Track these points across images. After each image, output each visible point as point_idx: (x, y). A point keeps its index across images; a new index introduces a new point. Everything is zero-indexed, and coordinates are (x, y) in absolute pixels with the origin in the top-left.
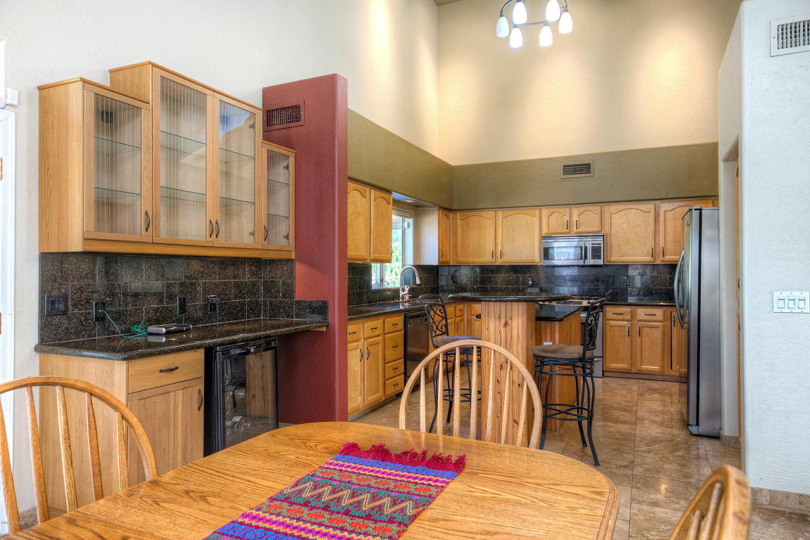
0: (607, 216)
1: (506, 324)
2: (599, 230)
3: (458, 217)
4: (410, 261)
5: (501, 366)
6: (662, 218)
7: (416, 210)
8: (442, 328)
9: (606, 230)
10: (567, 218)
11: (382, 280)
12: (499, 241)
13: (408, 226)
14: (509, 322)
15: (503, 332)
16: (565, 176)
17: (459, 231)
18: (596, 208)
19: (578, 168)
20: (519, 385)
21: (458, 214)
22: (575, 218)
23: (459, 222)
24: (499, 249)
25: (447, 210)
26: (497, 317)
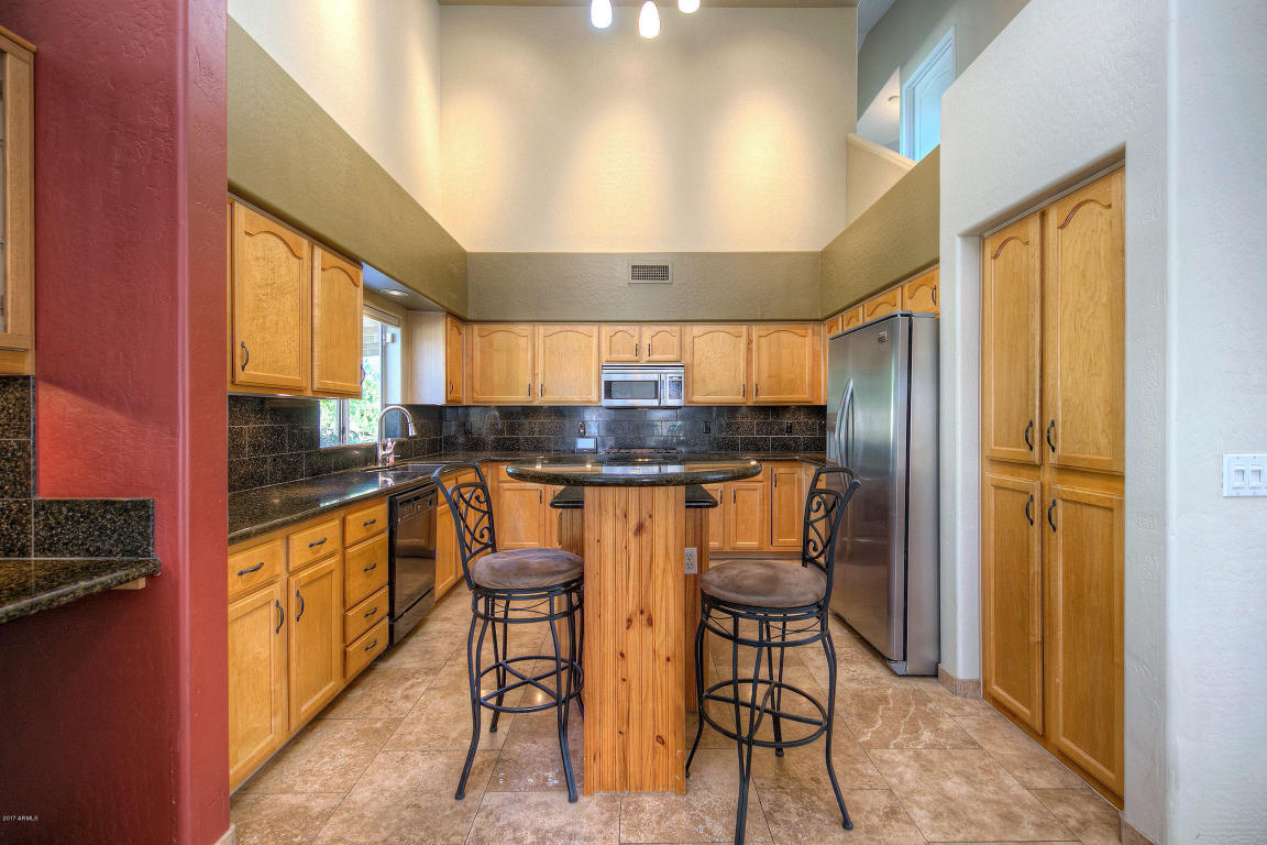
0: (687, 340)
1: (640, 529)
2: (679, 358)
3: (476, 332)
4: (396, 398)
5: (629, 621)
6: (754, 346)
7: (407, 313)
8: (482, 536)
9: (687, 359)
10: (635, 341)
11: (342, 431)
12: (540, 370)
13: (393, 340)
14: (647, 523)
15: (633, 547)
16: (635, 281)
17: (477, 355)
18: (675, 328)
19: (651, 272)
20: (668, 659)
21: (476, 327)
22: (646, 342)
23: (477, 339)
24: (540, 381)
25: (459, 319)
26: (619, 512)
